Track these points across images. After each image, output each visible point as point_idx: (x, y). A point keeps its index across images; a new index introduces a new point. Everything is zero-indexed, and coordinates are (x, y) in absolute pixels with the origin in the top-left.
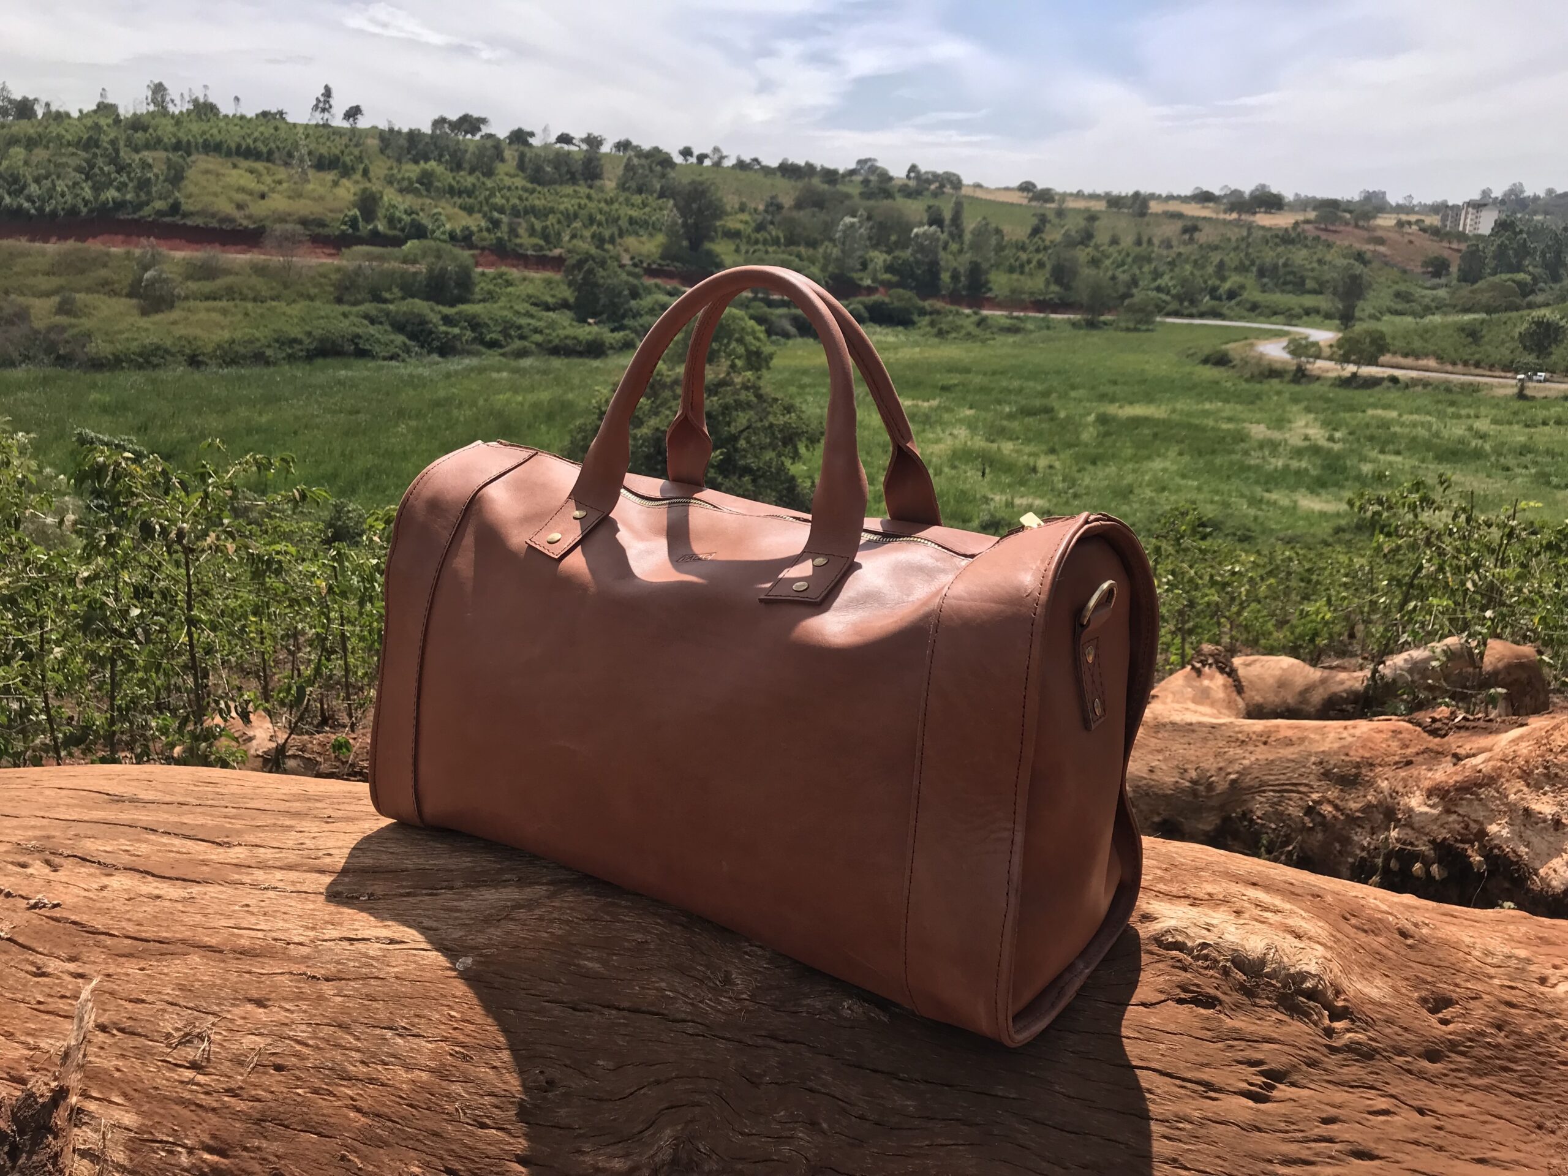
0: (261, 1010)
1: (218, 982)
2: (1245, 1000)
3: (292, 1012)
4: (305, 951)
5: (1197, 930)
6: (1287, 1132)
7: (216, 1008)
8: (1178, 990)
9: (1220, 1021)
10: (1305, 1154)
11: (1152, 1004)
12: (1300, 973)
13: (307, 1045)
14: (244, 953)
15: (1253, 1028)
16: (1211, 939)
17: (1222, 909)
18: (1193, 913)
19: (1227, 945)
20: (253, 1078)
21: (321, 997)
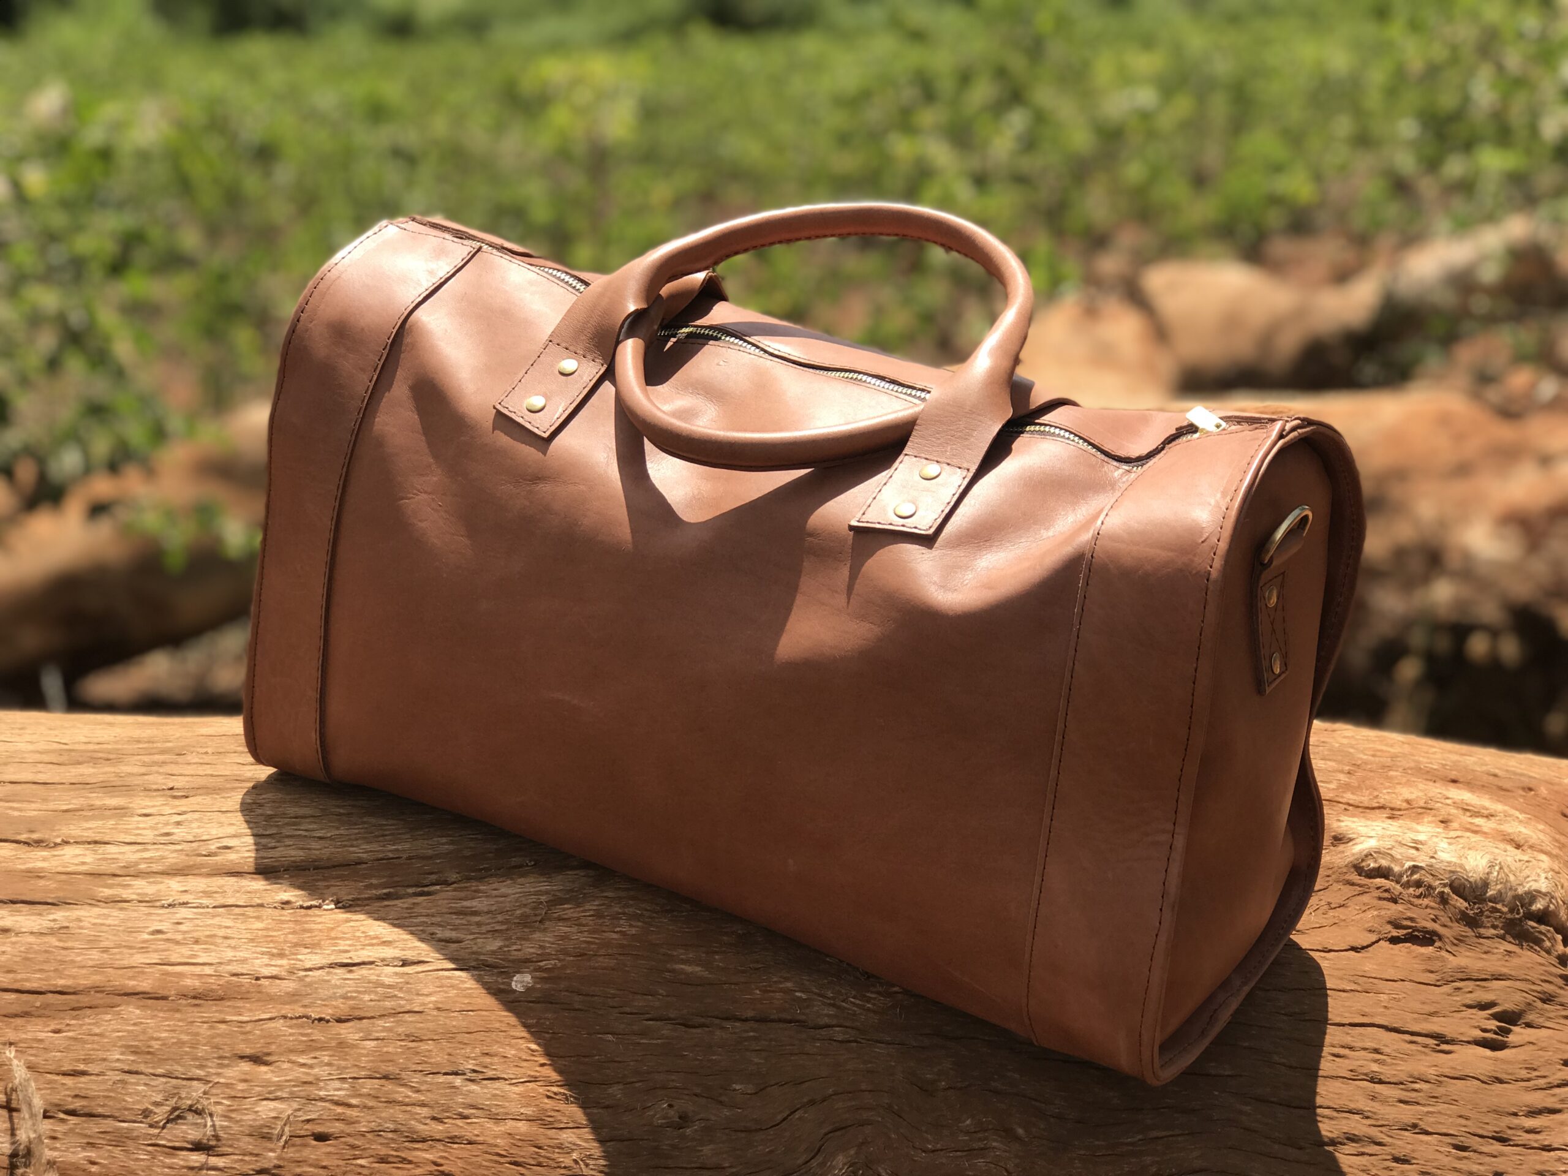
0: (264, 1069)
1: (185, 1038)
2: (1469, 932)
3: (311, 1067)
4: (289, 986)
5: (1403, 850)
6: (1528, 1080)
7: (200, 1073)
8: (1389, 927)
9: (1443, 960)
10: (1551, 1102)
11: (1363, 948)
12: (1528, 893)
13: (349, 1106)
14: (199, 997)
15: (1480, 965)
16: (1422, 861)
17: (1427, 819)
18: (1394, 828)
19: (1443, 866)
20: (290, 1153)
21: (342, 1044)
